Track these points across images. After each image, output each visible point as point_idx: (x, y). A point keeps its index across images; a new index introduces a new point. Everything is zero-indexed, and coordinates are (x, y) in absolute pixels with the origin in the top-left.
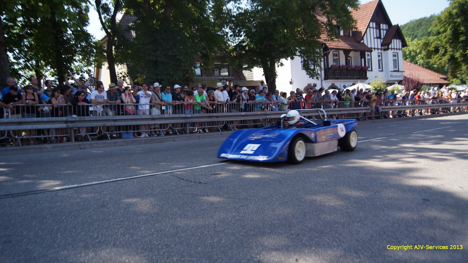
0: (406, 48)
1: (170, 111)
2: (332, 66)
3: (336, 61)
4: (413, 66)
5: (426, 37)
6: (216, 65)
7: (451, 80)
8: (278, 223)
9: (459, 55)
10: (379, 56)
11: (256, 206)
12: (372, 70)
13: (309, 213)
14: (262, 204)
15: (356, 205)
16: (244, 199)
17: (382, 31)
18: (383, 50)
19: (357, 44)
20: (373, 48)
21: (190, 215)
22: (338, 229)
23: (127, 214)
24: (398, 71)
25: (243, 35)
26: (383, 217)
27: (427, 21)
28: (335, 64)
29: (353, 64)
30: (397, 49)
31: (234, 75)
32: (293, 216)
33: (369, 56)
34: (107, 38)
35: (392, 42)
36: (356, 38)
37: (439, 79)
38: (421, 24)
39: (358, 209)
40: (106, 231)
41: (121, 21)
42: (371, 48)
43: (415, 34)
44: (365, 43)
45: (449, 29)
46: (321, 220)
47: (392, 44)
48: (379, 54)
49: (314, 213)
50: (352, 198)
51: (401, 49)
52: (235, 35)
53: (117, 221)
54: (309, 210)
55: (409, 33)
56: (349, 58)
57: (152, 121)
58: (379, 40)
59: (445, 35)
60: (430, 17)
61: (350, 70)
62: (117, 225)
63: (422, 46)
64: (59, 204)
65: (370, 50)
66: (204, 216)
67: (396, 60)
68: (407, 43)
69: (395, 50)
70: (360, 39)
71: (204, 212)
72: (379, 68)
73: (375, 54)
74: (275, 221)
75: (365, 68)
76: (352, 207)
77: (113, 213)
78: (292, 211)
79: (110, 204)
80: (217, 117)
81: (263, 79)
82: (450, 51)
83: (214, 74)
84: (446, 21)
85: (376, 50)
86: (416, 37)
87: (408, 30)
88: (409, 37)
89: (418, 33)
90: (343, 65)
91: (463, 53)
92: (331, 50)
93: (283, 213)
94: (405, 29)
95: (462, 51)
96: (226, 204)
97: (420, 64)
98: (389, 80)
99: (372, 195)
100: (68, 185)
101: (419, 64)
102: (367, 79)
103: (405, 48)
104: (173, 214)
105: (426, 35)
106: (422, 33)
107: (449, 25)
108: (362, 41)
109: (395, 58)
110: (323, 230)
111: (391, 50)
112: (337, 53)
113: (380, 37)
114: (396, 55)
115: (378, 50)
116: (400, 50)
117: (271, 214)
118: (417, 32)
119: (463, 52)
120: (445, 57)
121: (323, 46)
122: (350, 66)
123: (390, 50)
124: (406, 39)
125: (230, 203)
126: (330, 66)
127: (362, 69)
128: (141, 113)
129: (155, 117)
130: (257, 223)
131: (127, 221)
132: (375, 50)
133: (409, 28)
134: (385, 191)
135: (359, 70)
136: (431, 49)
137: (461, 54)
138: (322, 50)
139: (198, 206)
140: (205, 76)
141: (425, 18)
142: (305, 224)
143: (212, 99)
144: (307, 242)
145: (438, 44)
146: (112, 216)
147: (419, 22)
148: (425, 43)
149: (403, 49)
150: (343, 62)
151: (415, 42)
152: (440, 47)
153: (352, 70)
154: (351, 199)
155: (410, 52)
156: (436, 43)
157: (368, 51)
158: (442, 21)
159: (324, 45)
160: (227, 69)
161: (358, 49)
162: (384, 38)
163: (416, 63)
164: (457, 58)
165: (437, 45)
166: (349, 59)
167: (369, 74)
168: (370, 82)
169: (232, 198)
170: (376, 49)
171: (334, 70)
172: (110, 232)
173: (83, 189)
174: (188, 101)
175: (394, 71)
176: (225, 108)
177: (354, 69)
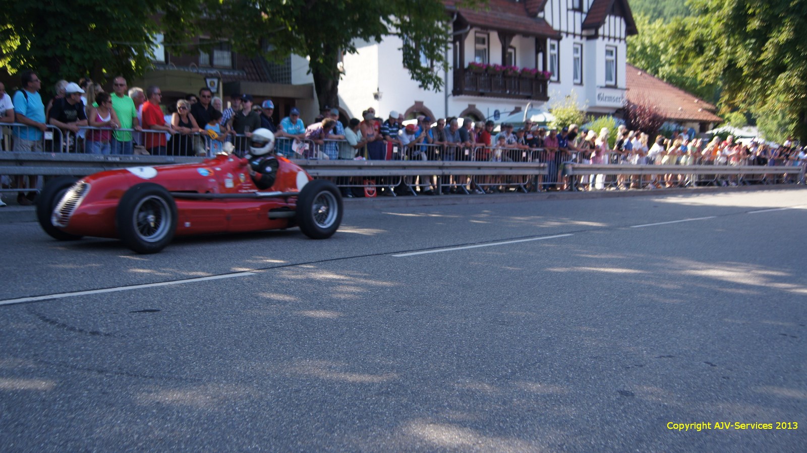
0: (637, 38)
1: (67, 144)
2: (472, 65)
3: (482, 54)
4: (647, 79)
5: (679, 17)
7: (727, 116)
9: (745, 62)
10: (576, 50)
12: (558, 81)
18: (584, 39)
19: (527, 20)
20: (564, 32)
24: (615, 87)
28: (478, 61)
29: (519, 63)
30: (615, 39)
31: (246, 69)
33: (554, 49)
35: (604, 23)
36: (527, 7)
37: (700, 110)
42: (560, 32)
43: (659, 9)
44: (548, 19)
45: (726, 4)
47: (606, 25)
48: (576, 46)
51: (625, 39)
55: (647, 4)
56: (510, 50)
57: (18, 168)
58: (578, 15)
59: (718, 17)
61: (510, 77)
63: (669, 35)
65: (557, 36)
67: (612, 62)
68: (639, 27)
69: (612, 41)
70: (536, 9)
72: (575, 77)
73: (567, 45)
75: (543, 75)
82: (726, 52)
83: (197, 62)
85: (571, 37)
86: (660, 14)
88: (645, 15)
89: (664, 7)
90: (496, 66)
91: (753, 58)
92: (471, 27)
95: (750, 53)
97: (663, 77)
98: (593, 105)
101: (660, 74)
102: (546, 99)
103: (635, 36)
105: (682, 13)
106: (673, 9)
108: (541, 15)
109: (609, 58)
111: (603, 39)
112: (485, 36)
113: (580, 9)
114: (612, 52)
115: (574, 38)
116: (623, 42)
118: (663, 4)
119: (753, 54)
120: (716, 64)
121: (453, 17)
122: (511, 69)
123: (600, 39)
126: (466, 65)
127: (536, 77)
132: (567, 36)
135: (531, 80)
136: (688, 43)
137: (749, 59)
138: (451, 25)
145: (702, 35)
148: (677, 31)
149: (630, 39)
150: (496, 58)
151: (658, 24)
153: (515, 77)
155: (644, 48)
156: (698, 33)
157: (552, 38)
159: (455, 17)
161: (531, 30)
162: (589, 11)
163: (656, 73)
164: (741, 69)
165: (700, 37)
166: (511, 54)
167: (552, 89)
168: (551, 106)
170: (571, 34)
171: (476, 74)
175: (607, 87)
177: (520, 75)
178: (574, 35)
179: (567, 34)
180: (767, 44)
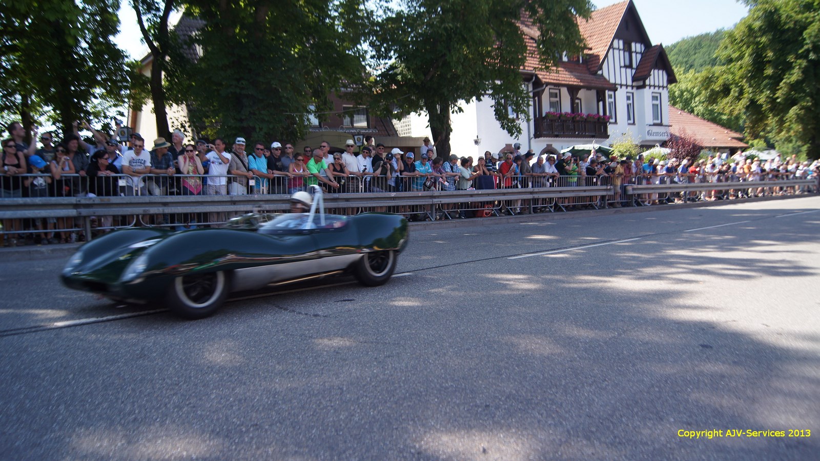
0: (675, 86)
1: (264, 188)
2: (547, 114)
3: (556, 105)
4: (685, 115)
5: (709, 67)
6: (345, 108)
7: (750, 142)
8: (451, 385)
9: (764, 100)
10: (628, 98)
11: (414, 356)
12: (616, 122)
13: (506, 368)
14: (425, 353)
15: (588, 354)
16: (394, 344)
17: (634, 55)
18: (635, 89)
19: (590, 77)
20: (618, 84)
21: (299, 372)
22: (556, 396)
23: (186, 370)
24: (661, 125)
25: (394, 57)
26: (634, 375)
27: (711, 40)
28: (552, 110)
29: (585, 112)
30: (659, 87)
31: (377, 127)
32: (478, 374)
33: (611, 98)
34: (152, 58)
35: (650, 75)
36: (589, 67)
37: (730, 139)
38: (700, 44)
39: (591, 362)
40: (147, 401)
41: (176, 27)
42: (615, 84)
43: (690, 62)
44: (606, 75)
45: (747, 55)
46: (527, 381)
47: (652, 77)
48: (628, 94)
49: (514, 369)
50: (581, 342)
51: (667, 87)
52: (379, 56)
53: (167, 383)
54: (507, 363)
55: (680, 59)
56: (577, 101)
57: (232, 207)
58: (629, 70)
59: (741, 65)
60: (715, 33)
61: (578, 121)
62: (167, 390)
63: (700, 82)
64: (62, 352)
65: (614, 88)
66: (322, 373)
67: (657, 105)
68: (677, 77)
69: (657, 88)
70: (596, 69)
71: (322, 367)
72: (629, 119)
73: (621, 94)
74: (447, 382)
75: (604, 119)
76: (580, 358)
77: (160, 369)
78: (477, 364)
79: (155, 352)
80: (347, 200)
81: (428, 133)
82: (748, 92)
83: (343, 124)
84: (742, 41)
85: (624, 88)
86: (691, 66)
87: (677, 54)
88: (680, 67)
89: (695, 60)
90: (566, 113)
91: (771, 96)
92: (546, 86)
93: (461, 368)
94: (672, 53)
95: (768, 92)
96: (362, 353)
97: (698, 114)
98: (644, 140)
99: (614, 337)
100: (79, 319)
101: (696, 113)
102: (607, 137)
103: (673, 85)
104: (268, 371)
105: (709, 64)
106: (701, 61)
107: (748, 47)
108: (600, 72)
109: (655, 102)
110: (530, 398)
111: (650, 88)
112: (557, 91)
113: (630, 66)
114: (657, 97)
115: (627, 88)
116: (665, 89)
117: (441, 370)
118: (693, 57)
119: (770, 94)
120: (741, 101)
121: (532, 79)
122: (579, 115)
123: (647, 87)
124: (675, 70)
125: (368, 352)
126: (544, 115)
127: (598, 120)
128: (212, 191)
129: (236, 199)
130: (416, 386)
131: (184, 383)
132: (621, 87)
133: (680, 51)
134: (637, 331)
135: (595, 122)
136: (717, 87)
137: (768, 97)
138: (531, 86)
139: (312, 356)
140: (326, 128)
141: (707, 35)
142: (499, 388)
143: (338, 168)
144: (503, 418)
145: (728, 80)
146: (159, 374)
147: (697, 41)
148: (707, 78)
149: (669, 86)
150: (566, 108)
151: (691, 74)
152: (732, 84)
153: (582, 122)
154: (578, 344)
155: (682, 92)
156: (725, 78)
157: (610, 90)
158: (735, 40)
159: (534, 78)
160: (365, 116)
161: (593, 85)
162: (637, 67)
163: (692, 111)
164: (761, 106)
165: (727, 82)
166: (578, 103)
167: (611, 129)
168: (612, 142)
169: (372, 343)
170: (624, 85)
171: (552, 121)
172: (155, 403)
173: (106, 326)
174: (294, 171)
175: (655, 125)
176: (362, 185)
177: (586, 119)
178: (627, 86)
179: (621, 85)
180: (781, 84)
